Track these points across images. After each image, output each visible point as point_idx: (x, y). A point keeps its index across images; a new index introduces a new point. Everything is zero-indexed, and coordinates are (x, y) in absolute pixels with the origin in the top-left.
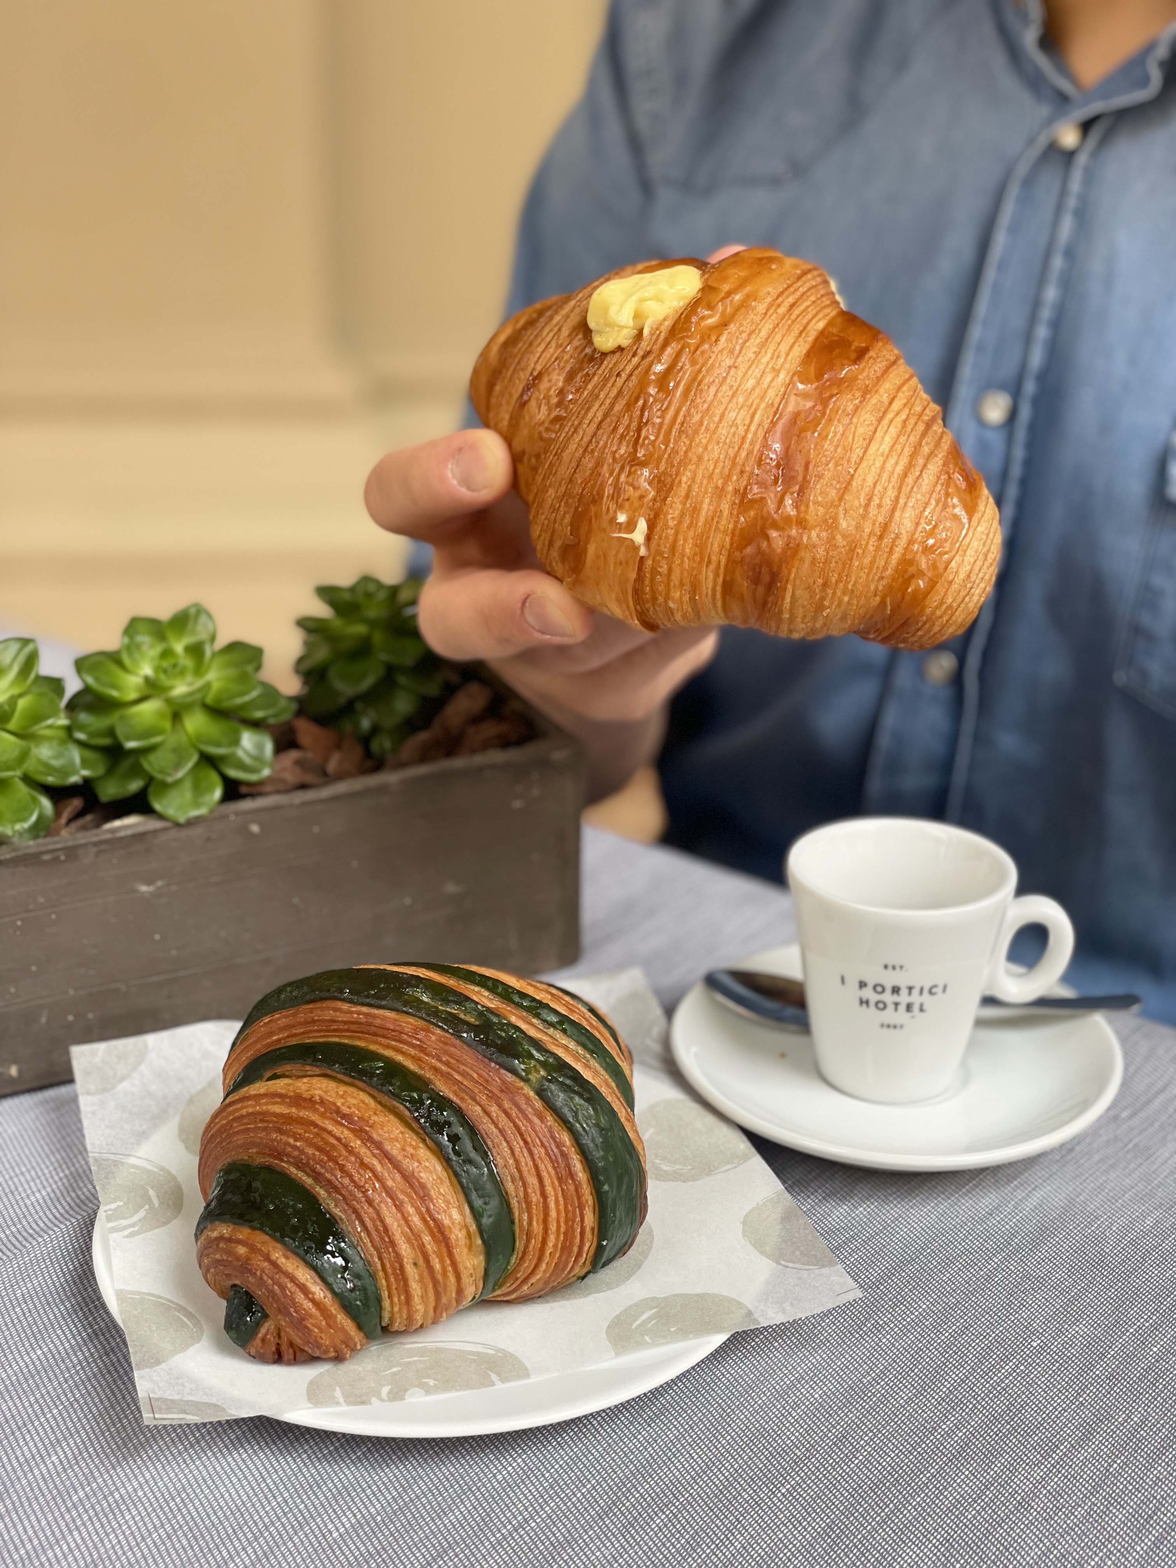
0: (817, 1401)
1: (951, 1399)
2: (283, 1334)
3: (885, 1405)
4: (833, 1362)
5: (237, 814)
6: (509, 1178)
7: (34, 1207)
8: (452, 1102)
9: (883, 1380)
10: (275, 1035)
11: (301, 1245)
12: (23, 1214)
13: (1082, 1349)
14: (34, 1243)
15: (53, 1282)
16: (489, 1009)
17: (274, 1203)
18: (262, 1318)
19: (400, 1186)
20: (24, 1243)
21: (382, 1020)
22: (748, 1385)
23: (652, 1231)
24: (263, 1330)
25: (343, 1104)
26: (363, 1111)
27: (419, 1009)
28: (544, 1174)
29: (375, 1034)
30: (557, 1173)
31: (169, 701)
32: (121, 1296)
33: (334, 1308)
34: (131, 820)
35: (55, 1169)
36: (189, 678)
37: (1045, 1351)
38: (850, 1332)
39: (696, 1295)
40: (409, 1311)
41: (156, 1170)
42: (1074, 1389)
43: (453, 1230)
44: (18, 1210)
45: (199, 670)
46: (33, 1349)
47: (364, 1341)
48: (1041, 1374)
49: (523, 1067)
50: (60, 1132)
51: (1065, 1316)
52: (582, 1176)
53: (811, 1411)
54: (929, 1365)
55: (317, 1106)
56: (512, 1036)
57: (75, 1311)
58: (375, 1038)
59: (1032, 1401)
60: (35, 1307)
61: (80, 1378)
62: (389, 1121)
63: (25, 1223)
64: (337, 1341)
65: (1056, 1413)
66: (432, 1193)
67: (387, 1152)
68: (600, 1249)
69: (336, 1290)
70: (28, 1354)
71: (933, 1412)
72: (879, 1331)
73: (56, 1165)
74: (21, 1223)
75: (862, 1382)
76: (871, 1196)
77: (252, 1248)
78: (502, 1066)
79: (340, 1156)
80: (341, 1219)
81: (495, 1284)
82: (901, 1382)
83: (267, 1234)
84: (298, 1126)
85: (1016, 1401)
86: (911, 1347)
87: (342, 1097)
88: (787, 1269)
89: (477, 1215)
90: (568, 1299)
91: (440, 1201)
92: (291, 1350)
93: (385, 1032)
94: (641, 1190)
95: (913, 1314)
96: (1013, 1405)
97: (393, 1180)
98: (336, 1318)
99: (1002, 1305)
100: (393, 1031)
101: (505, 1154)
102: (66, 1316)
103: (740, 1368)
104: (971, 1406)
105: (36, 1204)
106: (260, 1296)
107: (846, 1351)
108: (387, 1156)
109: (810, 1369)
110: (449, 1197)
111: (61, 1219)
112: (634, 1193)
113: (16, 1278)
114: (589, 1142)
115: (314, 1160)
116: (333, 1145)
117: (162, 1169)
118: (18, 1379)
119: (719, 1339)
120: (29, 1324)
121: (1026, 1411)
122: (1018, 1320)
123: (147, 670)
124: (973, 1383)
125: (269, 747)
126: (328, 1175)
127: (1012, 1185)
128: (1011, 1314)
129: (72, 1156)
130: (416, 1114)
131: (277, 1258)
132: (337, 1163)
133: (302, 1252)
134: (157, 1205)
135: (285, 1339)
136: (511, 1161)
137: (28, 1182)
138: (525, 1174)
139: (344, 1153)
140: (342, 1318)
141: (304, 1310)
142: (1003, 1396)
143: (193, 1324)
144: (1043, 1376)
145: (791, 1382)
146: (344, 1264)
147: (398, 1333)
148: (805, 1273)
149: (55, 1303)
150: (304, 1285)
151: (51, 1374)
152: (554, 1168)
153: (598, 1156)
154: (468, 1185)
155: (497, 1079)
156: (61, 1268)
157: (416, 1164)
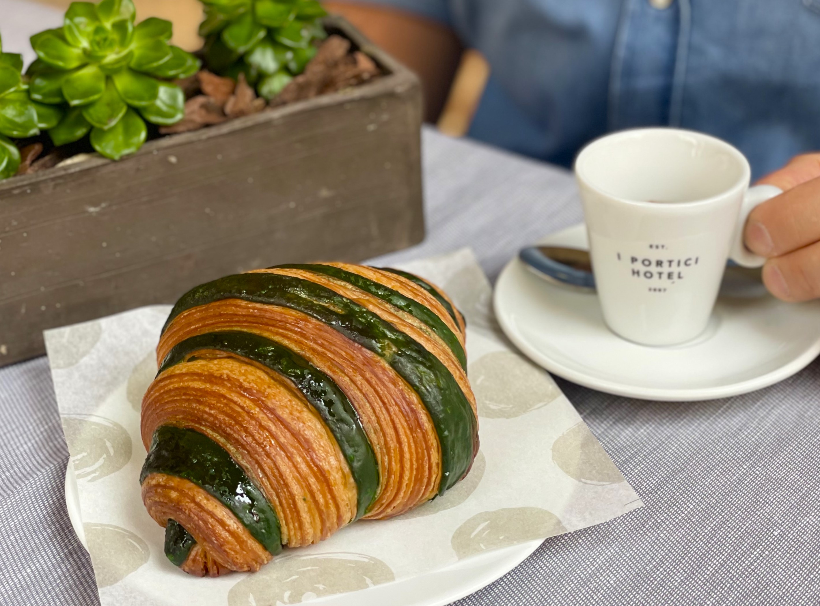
0: (612, 586)
1: (713, 581)
2: (208, 555)
3: (664, 587)
4: (624, 554)
5: (158, 150)
6: (372, 431)
7: (22, 456)
8: (327, 375)
9: (662, 567)
10: (193, 325)
11: (218, 490)
12: (14, 461)
13: (812, 536)
14: (23, 485)
15: (38, 515)
16: (352, 301)
17: (196, 458)
18: (192, 544)
19: (290, 442)
20: (15, 485)
21: (271, 313)
22: (560, 575)
23: (484, 458)
24: (193, 553)
25: (245, 380)
26: (260, 385)
27: (299, 305)
28: (399, 426)
29: (267, 324)
30: (408, 425)
31: (102, 68)
32: (87, 527)
33: (245, 536)
34: (79, 159)
35: (37, 425)
36: (117, 48)
37: (784, 539)
38: (636, 529)
39: (519, 509)
40: (302, 534)
41: (111, 426)
42: (806, 568)
43: (332, 472)
44: (10, 459)
45: (124, 41)
46: (24, 568)
47: (270, 557)
48: (781, 557)
49: (379, 345)
50: (40, 395)
51: (798, 509)
52: (427, 425)
53: (608, 594)
54: (696, 553)
55: (226, 383)
56: (370, 321)
57: (55, 535)
58: (266, 327)
59: (774, 579)
60: (25, 535)
61: (60, 589)
62: (280, 392)
63: (16, 469)
64: (249, 560)
65: (793, 588)
66: (314, 445)
67: (279, 416)
68: (444, 479)
69: (246, 522)
70: (21, 572)
71: (700, 591)
72: (658, 528)
73: (38, 422)
74: (13, 468)
75: (646, 570)
76: (649, 420)
77: (181, 492)
78: (363, 345)
79: (244, 420)
80: (247, 469)
81: (366, 509)
82: (675, 568)
83: (192, 482)
84: (212, 398)
85: (763, 580)
86: (682, 540)
87: (244, 375)
88: (587, 485)
89: (349, 460)
90: (423, 515)
91: (321, 452)
92: (215, 567)
93: (274, 323)
94: (474, 431)
95: (683, 513)
96: (760, 583)
97: (285, 437)
98: (247, 542)
99: (750, 503)
100: (281, 321)
101: (369, 413)
102: (49, 540)
103: (554, 561)
104: (728, 585)
105: (24, 453)
106: (189, 528)
107: (633, 545)
108: (279, 419)
109: (607, 561)
110: (328, 448)
111: (42, 464)
112: (468, 435)
113: (10, 513)
114: (431, 400)
115: (225, 424)
116: (238, 413)
117: (116, 424)
118: (13, 593)
119: (537, 543)
120: (20, 549)
121: (771, 587)
122: (763, 515)
123: (85, 43)
124: (730, 566)
125: (180, 97)
126: (236, 435)
127: (756, 406)
128: (757, 510)
129: (49, 413)
130: (300, 386)
131: (200, 500)
132: (242, 426)
133: (218, 494)
134: (112, 454)
135: (210, 558)
136: (373, 418)
137: (17, 437)
138: (385, 426)
139: (247, 418)
140: (252, 543)
141: (223, 538)
142: (753, 576)
143: (142, 548)
144: (783, 559)
145: (593, 571)
146: (250, 502)
147: (295, 549)
148: (600, 488)
149: (40, 531)
150: (221, 519)
151: (38, 587)
152: (406, 421)
153: (439, 410)
154: (341, 439)
155: (360, 355)
156: (43, 503)
157: (301, 425)
